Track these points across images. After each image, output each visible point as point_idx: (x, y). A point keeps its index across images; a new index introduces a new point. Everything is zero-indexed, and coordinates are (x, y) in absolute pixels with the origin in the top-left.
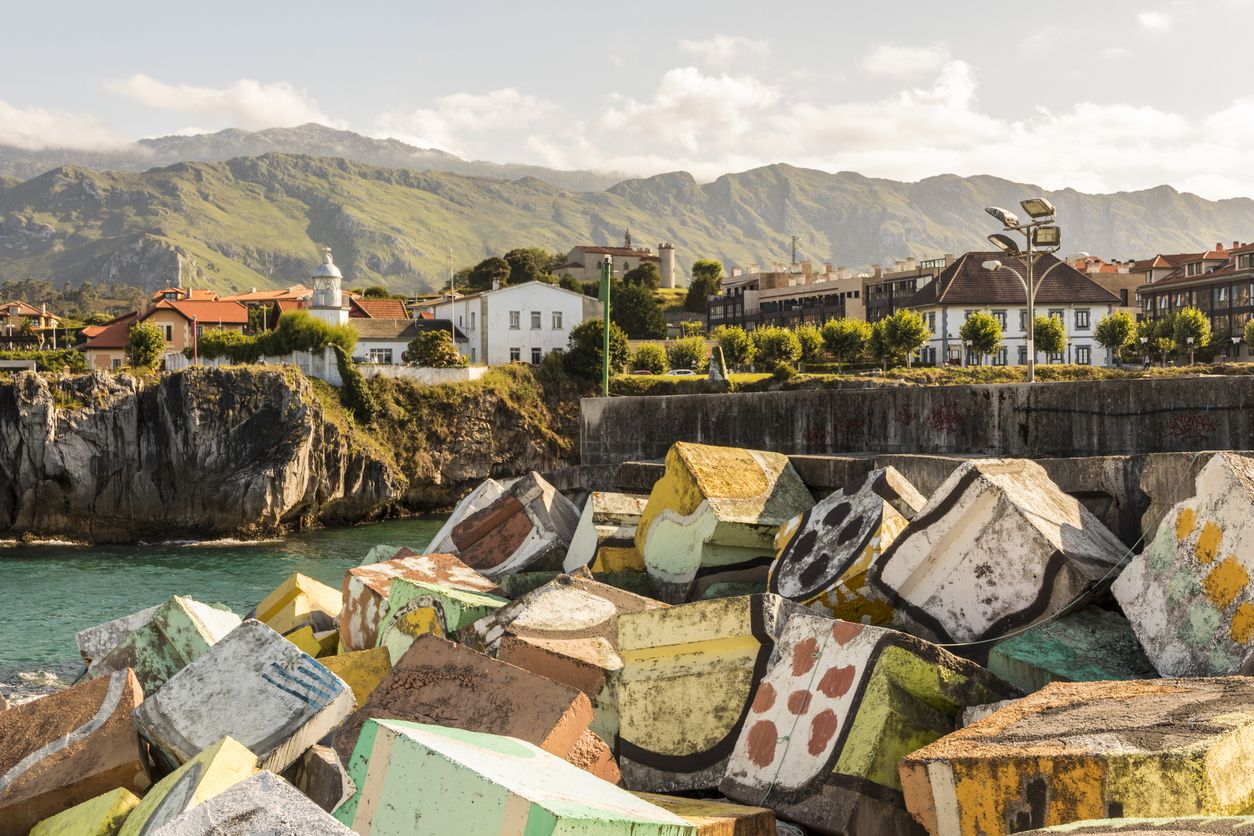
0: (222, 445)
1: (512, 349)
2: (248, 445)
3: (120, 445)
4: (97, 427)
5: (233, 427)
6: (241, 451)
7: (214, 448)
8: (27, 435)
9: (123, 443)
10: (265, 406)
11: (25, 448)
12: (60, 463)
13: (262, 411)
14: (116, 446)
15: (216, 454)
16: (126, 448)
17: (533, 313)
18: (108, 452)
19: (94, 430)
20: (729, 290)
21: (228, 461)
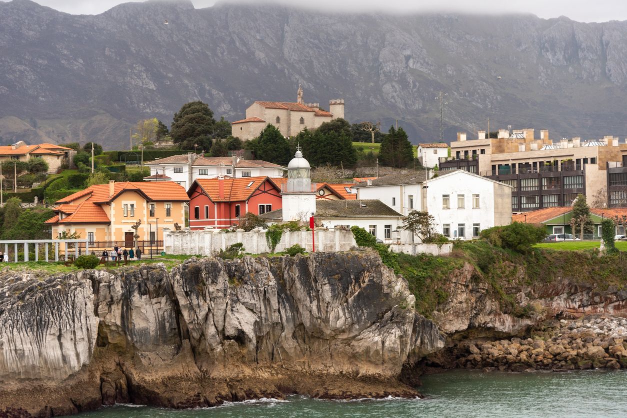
0: (346, 311)
1: (444, 225)
2: (365, 311)
3: (268, 312)
4: (254, 299)
5: (350, 297)
6: (360, 316)
7: (341, 314)
8: (213, 306)
9: (270, 310)
10: (369, 281)
11: (211, 315)
12: (240, 328)
13: (367, 284)
14: (266, 313)
15: (343, 318)
16: (273, 314)
17: (459, 195)
18: (261, 317)
19: (253, 302)
20: (458, 153)
21: (353, 324)
